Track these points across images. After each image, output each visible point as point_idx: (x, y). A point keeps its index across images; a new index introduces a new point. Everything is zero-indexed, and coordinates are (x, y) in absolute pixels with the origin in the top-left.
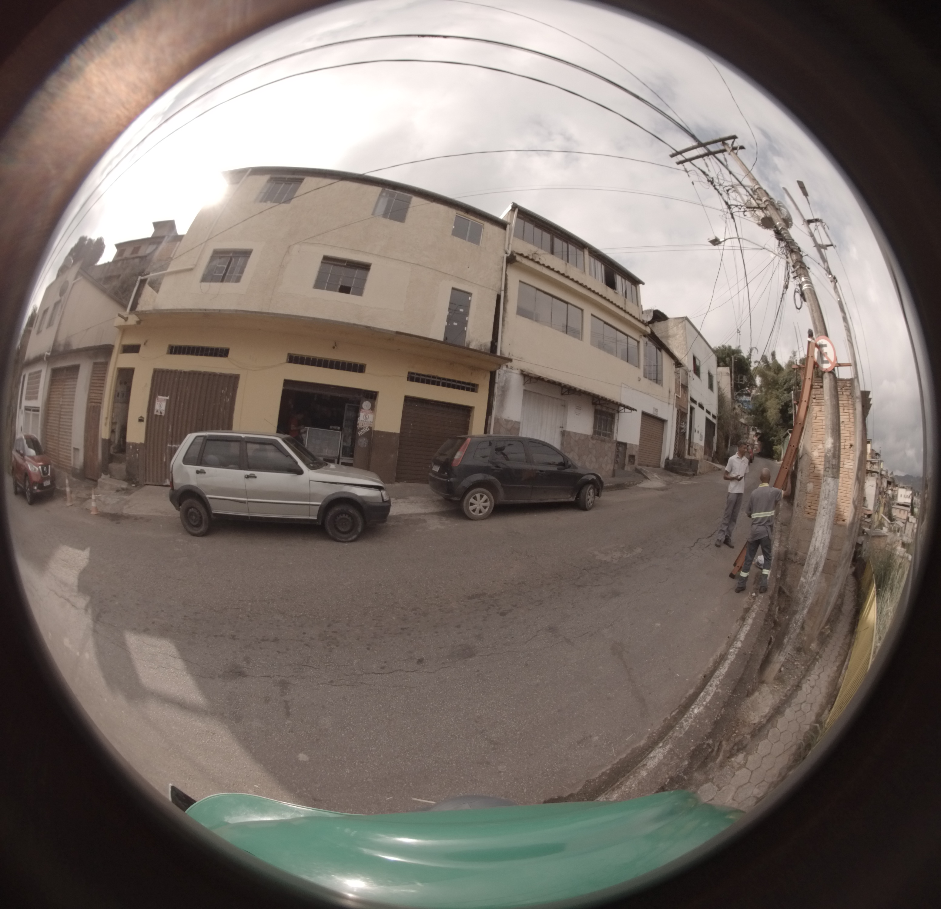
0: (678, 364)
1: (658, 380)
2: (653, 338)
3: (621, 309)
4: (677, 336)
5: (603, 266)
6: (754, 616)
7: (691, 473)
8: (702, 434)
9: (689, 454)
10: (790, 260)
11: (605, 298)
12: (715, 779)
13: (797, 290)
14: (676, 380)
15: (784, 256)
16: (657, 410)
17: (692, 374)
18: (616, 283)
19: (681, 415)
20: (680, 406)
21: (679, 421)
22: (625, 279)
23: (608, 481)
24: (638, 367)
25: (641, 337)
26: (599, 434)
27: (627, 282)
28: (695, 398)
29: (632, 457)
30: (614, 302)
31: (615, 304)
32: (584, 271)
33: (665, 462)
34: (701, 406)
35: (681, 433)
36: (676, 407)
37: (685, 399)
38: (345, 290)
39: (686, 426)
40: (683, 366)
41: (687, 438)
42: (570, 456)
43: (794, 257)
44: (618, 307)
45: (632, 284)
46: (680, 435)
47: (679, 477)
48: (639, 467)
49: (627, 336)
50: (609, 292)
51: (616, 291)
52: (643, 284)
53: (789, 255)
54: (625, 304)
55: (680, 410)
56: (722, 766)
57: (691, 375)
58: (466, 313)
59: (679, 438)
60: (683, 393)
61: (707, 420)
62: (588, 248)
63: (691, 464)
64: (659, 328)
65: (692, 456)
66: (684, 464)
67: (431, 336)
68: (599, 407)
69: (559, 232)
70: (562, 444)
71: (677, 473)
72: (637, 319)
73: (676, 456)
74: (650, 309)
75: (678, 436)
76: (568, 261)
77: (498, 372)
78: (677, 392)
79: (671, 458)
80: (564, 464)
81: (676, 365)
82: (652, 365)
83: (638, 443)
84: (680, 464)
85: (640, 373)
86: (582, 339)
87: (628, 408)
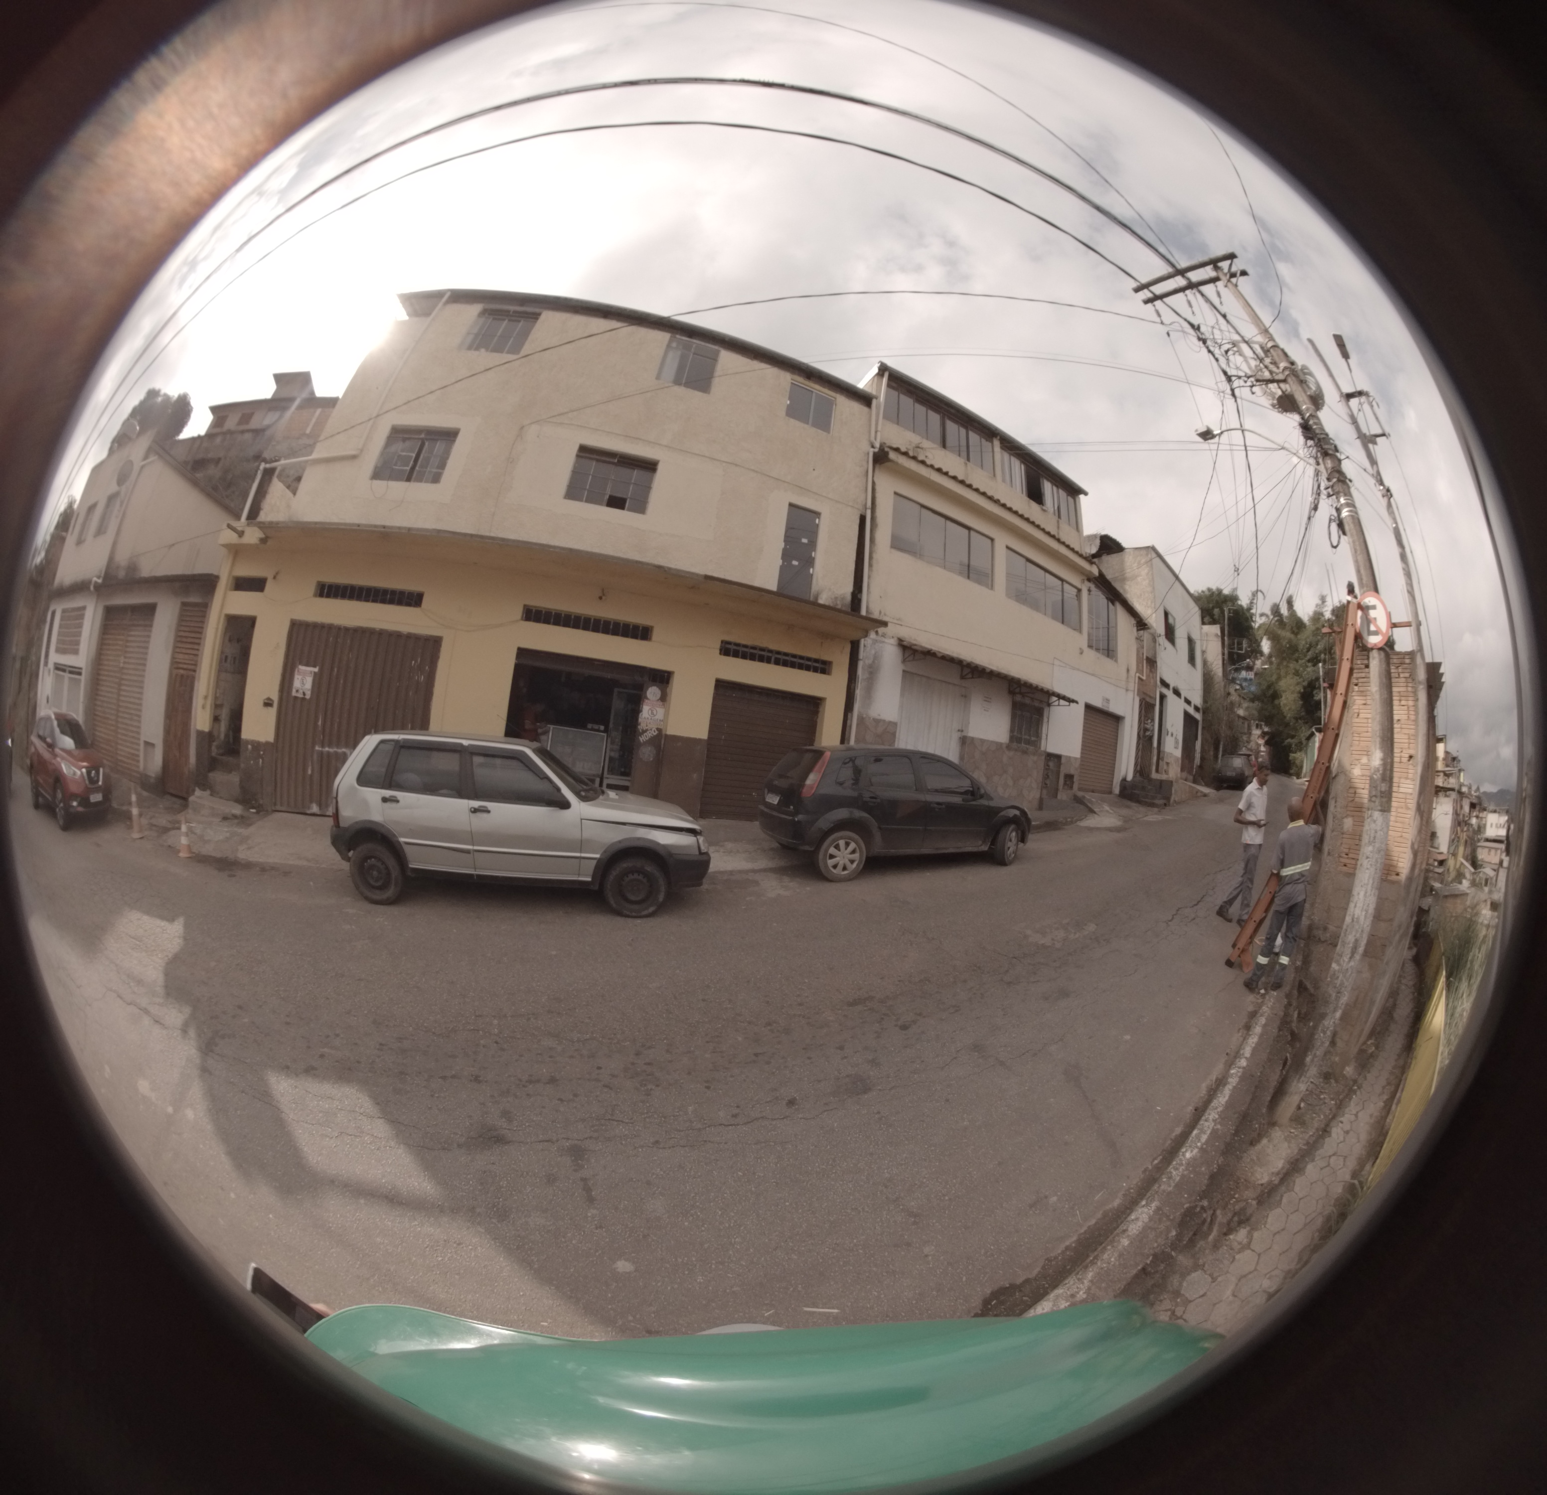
0: (1141, 624)
1: (1109, 652)
2: (1103, 583)
3: (1053, 537)
4: (1139, 579)
5: (1023, 466)
6: (1263, 1023)
7: (1161, 802)
8: (1178, 737)
9: (1157, 771)
10: (1322, 468)
11: (1027, 520)
12: (1206, 1266)
13: (1333, 518)
14: (1138, 651)
15: (1312, 461)
16: (1108, 701)
17: (1163, 641)
18: (1044, 494)
19: (1146, 708)
20: (1144, 693)
21: (1143, 718)
22: (1057, 486)
24: (1080, 630)
25: (1083, 581)
26: (1018, 740)
27: (1061, 491)
28: (1168, 680)
29: (1069, 778)
30: (1042, 526)
31: (1043, 530)
32: (994, 475)
33: (1121, 785)
34: (1177, 692)
35: (1144, 736)
36: (1138, 695)
37: (1152, 681)
38: (616, 502)
39: (1153, 726)
40: (1148, 628)
41: (1155, 744)
43: (1329, 463)
44: (1048, 534)
45: (1068, 495)
46: (1145, 740)
47: (1142, 809)
48: (1080, 795)
49: (1061, 579)
50: (1031, 509)
51: (1044, 508)
52: (1086, 494)
53: (1321, 461)
54: (1058, 527)
55: (1144, 699)
56: (1216, 1246)
57: (1161, 643)
58: (813, 544)
59: (1143, 744)
60: (1148, 671)
61: (1187, 715)
62: (998, 437)
63: (1161, 787)
64: (1109, 566)
65: (1162, 774)
66: (1149, 787)
67: (757, 583)
68: (1018, 698)
69: (953, 411)
70: (961, 758)
71: (1138, 802)
72: (1077, 553)
73: (1138, 774)
74: (1095, 533)
75: (1141, 742)
76: (968, 459)
77: (862, 642)
78: (1139, 670)
79: (1130, 777)
80: (971, 791)
81: (1137, 627)
82: (1101, 626)
83: (1077, 754)
84: (1143, 788)
85: (1082, 640)
86: (992, 587)
87: (1064, 698)
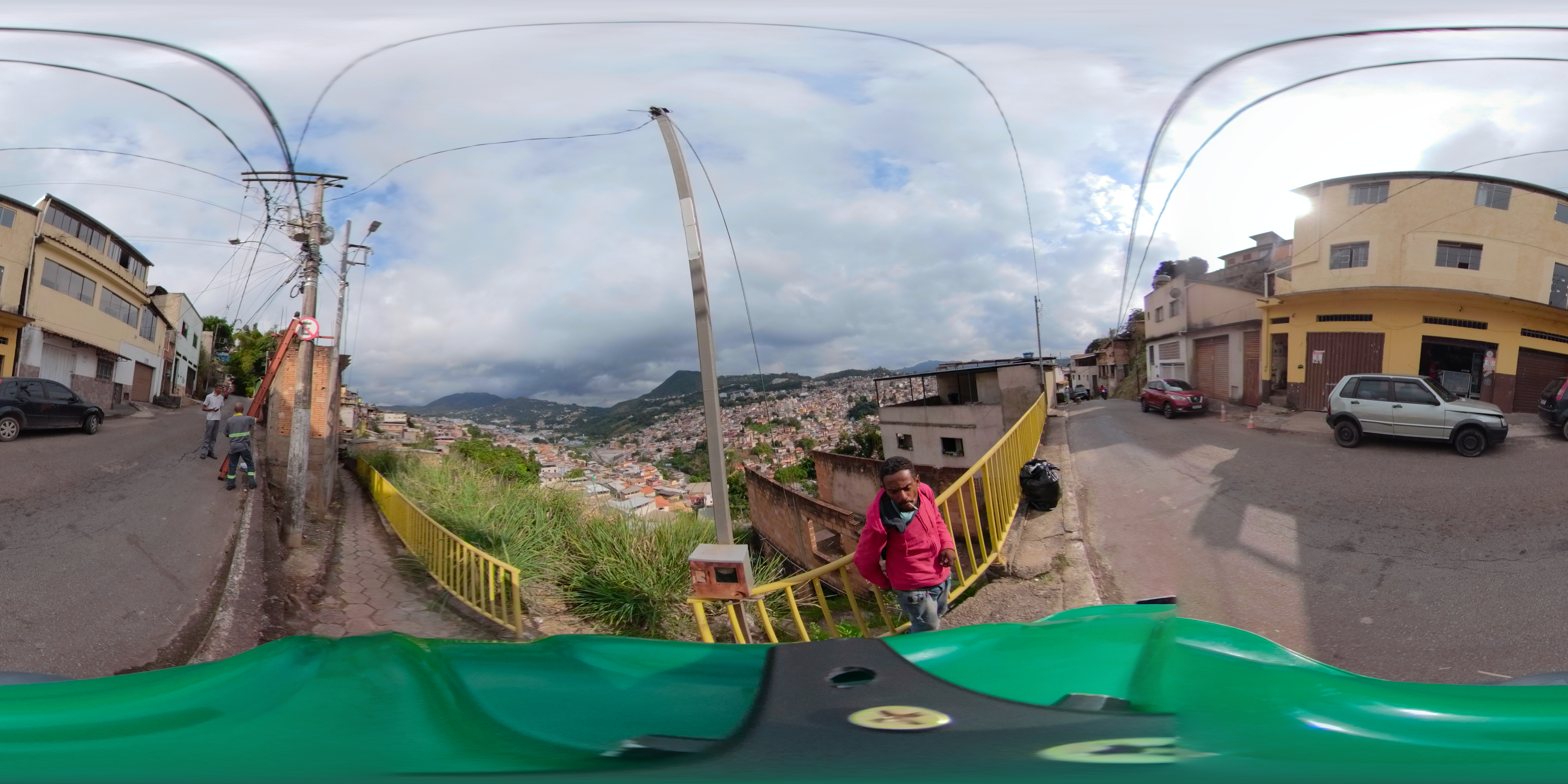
0: (169, 326)
1: (151, 338)
2: (153, 307)
3: (131, 284)
4: (173, 307)
5: (121, 249)
7: (175, 406)
8: (184, 378)
11: (116, 274)
14: (167, 339)
16: (148, 360)
17: (180, 335)
18: (129, 263)
19: (168, 365)
20: (167, 358)
21: (165, 368)
22: (137, 259)
23: (107, 412)
24: (136, 327)
25: (141, 305)
26: (101, 377)
27: (139, 263)
28: (180, 352)
29: (127, 395)
30: (126, 279)
32: (103, 252)
33: (154, 399)
34: (185, 359)
36: (164, 358)
37: (171, 352)
39: (171, 372)
40: (173, 330)
41: (172, 381)
42: (78, 393)
44: (127, 282)
45: (143, 265)
46: (166, 378)
47: (165, 409)
48: (132, 402)
49: (130, 304)
50: (122, 271)
51: (127, 269)
52: (151, 265)
54: (133, 280)
55: (167, 360)
59: (165, 381)
60: (171, 348)
61: (190, 368)
62: (109, 234)
63: (173, 399)
64: (158, 299)
65: (174, 394)
66: (170, 400)
68: (101, 357)
69: (87, 220)
70: (72, 384)
71: (163, 406)
72: (141, 292)
73: (163, 394)
74: (152, 283)
75: (164, 379)
76: (90, 243)
77: (23, 329)
78: (166, 347)
79: (158, 395)
80: (74, 399)
81: (167, 328)
82: (148, 326)
83: (131, 384)
84: (165, 400)
85: (136, 332)
86: (92, 305)
87: (126, 358)
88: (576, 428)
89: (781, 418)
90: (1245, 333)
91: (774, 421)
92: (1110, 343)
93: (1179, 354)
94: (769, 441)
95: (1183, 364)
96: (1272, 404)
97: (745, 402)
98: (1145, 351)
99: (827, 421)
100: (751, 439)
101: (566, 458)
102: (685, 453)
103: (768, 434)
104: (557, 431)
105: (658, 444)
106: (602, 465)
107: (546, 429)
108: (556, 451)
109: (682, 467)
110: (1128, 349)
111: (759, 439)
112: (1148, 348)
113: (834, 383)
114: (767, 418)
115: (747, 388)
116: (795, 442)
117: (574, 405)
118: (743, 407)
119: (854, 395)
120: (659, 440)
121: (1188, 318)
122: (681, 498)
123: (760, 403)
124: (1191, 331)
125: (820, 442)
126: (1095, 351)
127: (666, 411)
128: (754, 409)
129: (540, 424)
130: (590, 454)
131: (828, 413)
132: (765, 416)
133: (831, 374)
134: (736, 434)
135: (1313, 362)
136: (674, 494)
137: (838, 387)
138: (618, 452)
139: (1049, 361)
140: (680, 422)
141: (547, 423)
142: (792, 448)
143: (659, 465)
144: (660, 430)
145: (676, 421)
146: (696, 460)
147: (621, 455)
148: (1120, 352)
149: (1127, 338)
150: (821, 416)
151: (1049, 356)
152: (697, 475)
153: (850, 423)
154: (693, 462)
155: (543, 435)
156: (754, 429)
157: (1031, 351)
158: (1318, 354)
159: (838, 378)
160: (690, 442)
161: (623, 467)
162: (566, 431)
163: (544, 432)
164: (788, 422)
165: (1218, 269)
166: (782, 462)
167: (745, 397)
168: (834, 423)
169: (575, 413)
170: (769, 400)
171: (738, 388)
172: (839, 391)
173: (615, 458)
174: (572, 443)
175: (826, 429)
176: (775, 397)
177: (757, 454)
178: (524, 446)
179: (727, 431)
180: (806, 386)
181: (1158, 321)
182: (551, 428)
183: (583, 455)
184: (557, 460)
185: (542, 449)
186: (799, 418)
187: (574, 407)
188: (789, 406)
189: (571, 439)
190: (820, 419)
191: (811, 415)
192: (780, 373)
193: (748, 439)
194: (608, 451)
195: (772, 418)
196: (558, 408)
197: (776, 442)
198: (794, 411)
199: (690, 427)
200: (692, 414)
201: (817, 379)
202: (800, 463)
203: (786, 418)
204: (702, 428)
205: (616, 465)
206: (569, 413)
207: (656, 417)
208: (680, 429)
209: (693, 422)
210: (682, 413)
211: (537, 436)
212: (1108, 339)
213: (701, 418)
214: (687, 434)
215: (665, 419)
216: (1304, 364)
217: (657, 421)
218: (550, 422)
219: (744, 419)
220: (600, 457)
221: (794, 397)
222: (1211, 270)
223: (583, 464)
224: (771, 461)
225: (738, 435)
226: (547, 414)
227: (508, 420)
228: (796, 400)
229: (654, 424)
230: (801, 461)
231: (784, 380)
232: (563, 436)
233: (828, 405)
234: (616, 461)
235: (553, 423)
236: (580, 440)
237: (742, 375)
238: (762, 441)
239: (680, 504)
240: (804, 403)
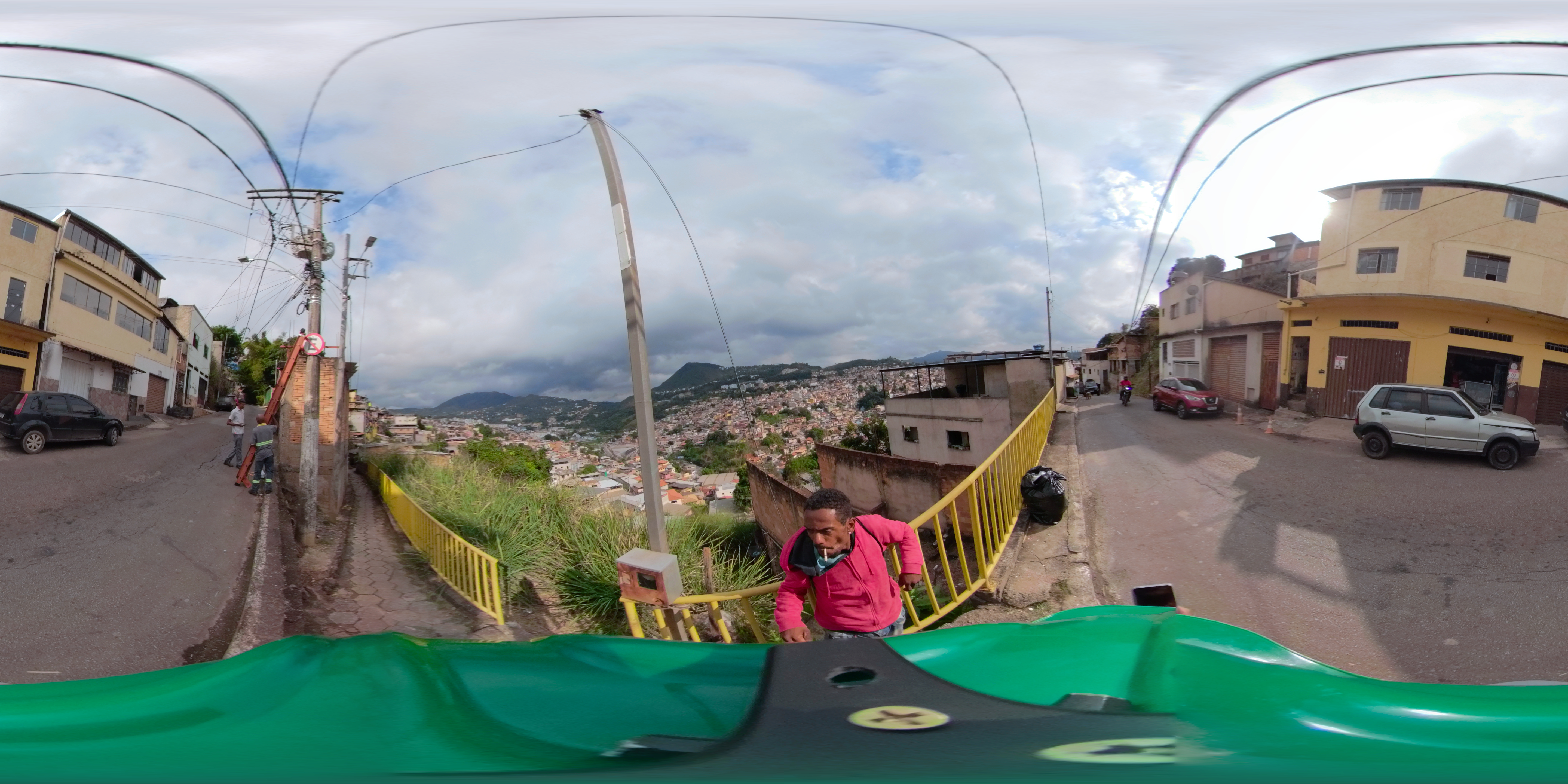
0: (181, 339)
1: (163, 350)
2: (164, 318)
3: (143, 298)
4: (183, 319)
5: (134, 263)
7: (188, 417)
8: (196, 389)
9: (185, 403)
11: (130, 288)
14: (179, 351)
16: (161, 372)
17: (191, 347)
18: (142, 278)
19: (180, 376)
20: (180, 369)
21: (178, 380)
22: (150, 275)
23: (126, 424)
24: (150, 341)
25: (155, 319)
26: (117, 389)
27: (151, 277)
28: (192, 363)
29: (141, 406)
30: (138, 292)
31: (138, 294)
33: (168, 410)
34: (197, 369)
35: (179, 388)
36: (177, 370)
37: (183, 363)
39: (184, 383)
40: (184, 340)
41: (185, 391)
42: (97, 406)
44: (140, 296)
45: (155, 278)
47: (179, 420)
49: (144, 317)
50: (136, 285)
51: (141, 284)
52: (163, 278)
54: (146, 294)
55: (179, 372)
59: (178, 391)
60: (183, 359)
61: (201, 379)
62: (124, 249)
63: (188, 410)
65: (187, 404)
66: (183, 410)
68: (117, 370)
69: (102, 234)
71: (177, 417)
72: (153, 305)
73: (177, 405)
76: (106, 258)
77: (43, 343)
78: (178, 359)
79: (172, 406)
80: (96, 413)
81: (179, 340)
82: (162, 340)
83: (146, 396)
84: (179, 411)
85: (151, 345)
86: (108, 320)
87: (139, 371)
88: (587, 423)
89: (791, 408)
90: (1264, 334)
91: (785, 412)
92: (1123, 338)
93: (1193, 353)
94: (779, 431)
95: (1197, 363)
96: (1290, 408)
97: (755, 392)
98: (1158, 347)
99: (837, 411)
100: (762, 430)
101: (579, 454)
102: (696, 445)
103: (778, 424)
104: (568, 427)
105: (669, 437)
106: (615, 460)
107: (558, 425)
108: (568, 448)
109: (694, 459)
110: (1140, 344)
111: (769, 430)
112: (1161, 345)
113: (844, 372)
114: (777, 409)
115: (757, 378)
116: (806, 432)
117: (585, 400)
118: (753, 398)
119: (864, 385)
120: (671, 433)
121: (1205, 316)
122: (694, 490)
123: (770, 394)
124: (1207, 330)
125: (830, 432)
126: (1107, 346)
127: (676, 404)
128: (764, 399)
129: (552, 420)
130: (602, 449)
131: (838, 403)
132: (775, 407)
133: (840, 364)
134: (746, 425)
135: (1335, 367)
136: (686, 486)
137: (848, 377)
138: (630, 446)
139: (1060, 354)
140: (691, 415)
141: (558, 419)
142: (802, 438)
143: (672, 458)
144: (671, 423)
145: (687, 413)
146: (708, 452)
147: (633, 450)
148: (1132, 347)
149: (1140, 334)
150: (831, 406)
151: (1059, 349)
152: (709, 467)
153: (860, 413)
154: (704, 454)
155: (555, 431)
156: (765, 420)
157: (1042, 344)
158: (1340, 359)
159: (848, 368)
160: (701, 434)
161: (635, 461)
162: (577, 427)
163: (555, 429)
164: (799, 412)
165: (1235, 268)
166: (792, 452)
167: (756, 388)
168: (844, 412)
169: (586, 409)
170: (779, 391)
171: (747, 379)
172: (849, 381)
173: (627, 453)
174: (584, 439)
175: (836, 419)
176: (785, 388)
177: (768, 445)
178: (536, 444)
179: (737, 422)
180: (816, 376)
181: (1173, 318)
182: (562, 425)
183: (595, 450)
184: (569, 457)
185: (554, 446)
186: (809, 408)
187: (585, 403)
188: (799, 397)
189: (582, 434)
190: (830, 409)
191: (821, 405)
192: (790, 363)
193: (759, 430)
194: (620, 446)
195: (782, 409)
196: (568, 404)
197: (787, 432)
198: (804, 402)
199: (701, 419)
200: (703, 406)
201: (827, 369)
202: (810, 453)
203: (796, 408)
204: (713, 420)
205: (629, 459)
206: (580, 409)
207: (667, 410)
208: (691, 422)
209: (703, 414)
210: (693, 405)
211: (549, 433)
212: (1120, 334)
213: (712, 410)
214: (698, 426)
215: (676, 411)
216: (1325, 369)
217: (667, 414)
218: (561, 418)
219: (754, 410)
220: (612, 452)
221: (804, 388)
222: (1227, 269)
223: (595, 459)
224: (782, 451)
225: (749, 426)
226: (557, 410)
227: (520, 418)
228: (806, 390)
229: (665, 417)
230: (811, 451)
231: (794, 370)
232: (575, 432)
233: (838, 395)
234: (628, 456)
235: (564, 420)
236: (592, 435)
237: (752, 365)
238: (773, 431)
239: (693, 497)
240: (814, 393)
